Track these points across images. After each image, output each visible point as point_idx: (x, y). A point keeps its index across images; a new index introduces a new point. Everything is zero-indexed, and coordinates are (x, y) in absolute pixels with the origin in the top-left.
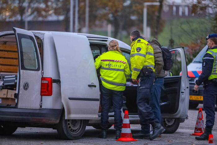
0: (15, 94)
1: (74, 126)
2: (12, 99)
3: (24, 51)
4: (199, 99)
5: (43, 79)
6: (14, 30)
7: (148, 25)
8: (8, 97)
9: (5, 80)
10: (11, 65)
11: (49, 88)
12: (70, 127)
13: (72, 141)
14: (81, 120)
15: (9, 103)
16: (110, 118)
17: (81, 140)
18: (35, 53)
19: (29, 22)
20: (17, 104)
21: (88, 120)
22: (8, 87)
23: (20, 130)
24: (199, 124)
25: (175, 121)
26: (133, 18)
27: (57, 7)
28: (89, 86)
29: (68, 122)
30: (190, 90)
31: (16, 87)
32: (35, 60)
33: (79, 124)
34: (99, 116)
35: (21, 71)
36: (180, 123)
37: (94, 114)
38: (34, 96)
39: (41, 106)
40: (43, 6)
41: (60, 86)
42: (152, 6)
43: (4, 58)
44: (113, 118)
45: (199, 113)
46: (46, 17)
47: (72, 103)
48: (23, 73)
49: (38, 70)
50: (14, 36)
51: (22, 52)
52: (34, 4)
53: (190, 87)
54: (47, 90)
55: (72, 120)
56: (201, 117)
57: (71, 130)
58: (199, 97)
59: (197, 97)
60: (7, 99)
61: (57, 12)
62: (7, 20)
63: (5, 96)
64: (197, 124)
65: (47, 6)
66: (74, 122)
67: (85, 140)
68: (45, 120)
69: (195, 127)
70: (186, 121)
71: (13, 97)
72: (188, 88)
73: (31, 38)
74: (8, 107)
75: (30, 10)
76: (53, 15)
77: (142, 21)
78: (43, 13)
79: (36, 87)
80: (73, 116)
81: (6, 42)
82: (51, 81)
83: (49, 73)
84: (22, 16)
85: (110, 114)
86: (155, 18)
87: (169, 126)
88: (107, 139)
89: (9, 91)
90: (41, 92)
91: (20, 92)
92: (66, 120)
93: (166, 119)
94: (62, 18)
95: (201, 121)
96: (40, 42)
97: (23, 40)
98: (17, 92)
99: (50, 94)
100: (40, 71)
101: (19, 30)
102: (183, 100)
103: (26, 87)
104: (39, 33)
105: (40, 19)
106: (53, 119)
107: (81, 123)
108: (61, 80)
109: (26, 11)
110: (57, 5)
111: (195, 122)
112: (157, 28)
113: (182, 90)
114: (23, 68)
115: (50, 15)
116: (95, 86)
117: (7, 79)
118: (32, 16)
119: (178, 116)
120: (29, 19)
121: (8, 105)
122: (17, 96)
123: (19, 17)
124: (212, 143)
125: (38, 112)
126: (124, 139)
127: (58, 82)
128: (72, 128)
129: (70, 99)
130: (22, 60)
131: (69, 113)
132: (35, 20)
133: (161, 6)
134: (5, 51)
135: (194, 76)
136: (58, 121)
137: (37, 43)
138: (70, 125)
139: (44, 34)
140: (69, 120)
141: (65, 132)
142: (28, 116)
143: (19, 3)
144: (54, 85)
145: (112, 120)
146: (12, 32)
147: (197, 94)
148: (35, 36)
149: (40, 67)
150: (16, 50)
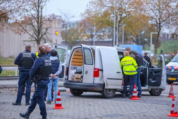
0: (81, 76)
1: (110, 92)
2: (80, 78)
3: (85, 55)
4: (174, 80)
5: (95, 69)
6: (81, 45)
7: (153, 43)
8: (78, 77)
9: (77, 69)
10: (80, 62)
11: (98, 73)
12: (108, 92)
13: (108, 99)
14: (113, 89)
15: (79, 80)
16: (128, 88)
17: (113, 99)
18: (91, 56)
19: (95, 42)
20: (82, 81)
21: (117, 89)
22: (79, 73)
23: (84, 93)
24: (171, 92)
25: (160, 90)
26: (146, 40)
27: (109, 35)
28: (117, 72)
29: (107, 90)
30: (167, 75)
31: (82, 73)
32: (91, 60)
33: (112, 91)
34: (122, 87)
35: (84, 65)
36: (162, 91)
37: (119, 86)
38: (90, 77)
39: (94, 82)
40: (102, 34)
41: (103, 72)
42: (155, 34)
43: (77, 59)
44: (129, 88)
45: (171, 86)
46: (103, 39)
47: (108, 80)
48: (85, 66)
49: (92, 64)
50: (81, 48)
51: (84, 56)
52: (98, 33)
53: (167, 73)
54: (97, 74)
55: (109, 89)
56: (172, 88)
57: (108, 94)
58: (174, 78)
59: (173, 78)
60: (78, 78)
61: (109, 37)
62: (85, 41)
63: (77, 77)
64: (170, 91)
65: (104, 34)
66: (110, 90)
67: (115, 99)
68: (96, 89)
69: (169, 93)
70: (165, 90)
71: (81, 78)
72: (165, 74)
73: (89, 49)
74: (78, 82)
75: (96, 36)
76: (107, 38)
77: (150, 41)
78: (102, 37)
79: (91, 73)
80: (109, 87)
81: (78, 51)
82: (99, 70)
83: (98, 66)
84: (92, 39)
85: (128, 86)
86: (156, 40)
87: (157, 93)
88: (125, 98)
89: (79, 74)
90: (94, 75)
91: (84, 75)
92: (106, 89)
93: (155, 89)
94: (111, 40)
95: (172, 90)
96: (93, 51)
97: (85, 50)
98: (82, 75)
99: (98, 76)
100: (93, 65)
101: (84, 46)
102: (163, 80)
103: (86, 72)
104: (93, 47)
105: (101, 40)
106: (100, 88)
107: (113, 91)
108: (103, 70)
109: (94, 36)
110: (109, 33)
111: (169, 91)
112: (157, 45)
113: (163, 75)
114: (85, 63)
115: (106, 38)
116: (120, 73)
117: (78, 69)
118: (97, 39)
119: (161, 88)
120: (96, 40)
121: (78, 81)
122: (82, 77)
123: (91, 40)
124: (174, 100)
125: (92, 85)
126: (134, 99)
127: (102, 70)
128: (109, 93)
129: (108, 79)
130: (85, 60)
131: (107, 85)
132: (98, 41)
133: (159, 34)
134: (77, 55)
135: (172, 68)
136: (102, 89)
137: (92, 52)
138: (108, 91)
139: (95, 47)
140: (107, 89)
141: (105, 95)
142: (87, 87)
143: (91, 33)
144: (100, 72)
145: (128, 89)
146: (80, 46)
147: (173, 77)
148: (91, 48)
149: (93, 63)
150: (82, 55)
